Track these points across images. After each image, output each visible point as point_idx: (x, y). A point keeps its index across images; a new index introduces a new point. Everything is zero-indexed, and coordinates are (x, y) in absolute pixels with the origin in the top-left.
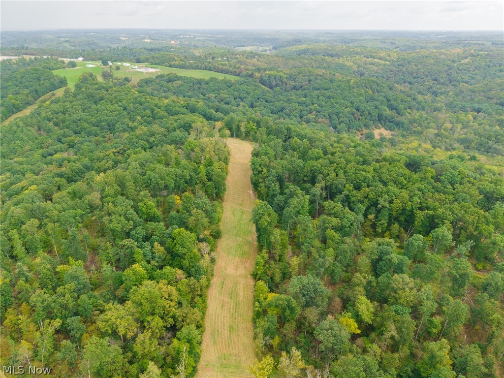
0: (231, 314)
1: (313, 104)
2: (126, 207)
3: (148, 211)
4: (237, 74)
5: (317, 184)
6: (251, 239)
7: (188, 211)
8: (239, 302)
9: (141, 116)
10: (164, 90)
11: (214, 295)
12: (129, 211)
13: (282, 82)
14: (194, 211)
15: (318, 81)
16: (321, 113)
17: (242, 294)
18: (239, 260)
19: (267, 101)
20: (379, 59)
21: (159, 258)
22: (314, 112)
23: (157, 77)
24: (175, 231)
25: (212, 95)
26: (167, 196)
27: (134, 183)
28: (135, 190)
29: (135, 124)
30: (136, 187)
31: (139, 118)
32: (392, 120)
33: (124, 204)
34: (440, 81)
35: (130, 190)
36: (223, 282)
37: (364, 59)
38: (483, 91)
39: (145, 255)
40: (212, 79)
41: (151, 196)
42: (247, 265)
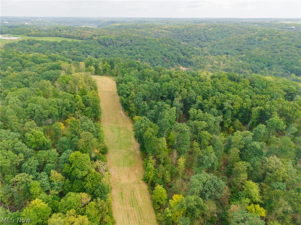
0: (138, 222)
1: (137, 54)
2: (13, 140)
3: (37, 140)
4: (81, 38)
5: (175, 99)
6: (133, 149)
7: (76, 134)
8: (140, 207)
9: (11, 66)
10: (26, 50)
11: (117, 207)
12: (17, 144)
13: (113, 42)
14: (83, 134)
15: (137, 40)
16: (144, 59)
17: (141, 199)
18: (129, 169)
19: (106, 54)
20: (165, 30)
21: (59, 185)
22: (139, 59)
23: (19, 42)
24: (71, 156)
25: (66, 52)
26: (52, 124)
27: (17, 115)
28: (19, 122)
29: (7, 72)
30: (20, 119)
31: (10, 67)
32: (186, 61)
33: (10, 137)
34: (202, 39)
35: (13, 123)
36: (122, 193)
37: (157, 30)
38: (226, 44)
39: (42, 186)
40: (63, 42)
41: (37, 126)
42: (137, 171)
